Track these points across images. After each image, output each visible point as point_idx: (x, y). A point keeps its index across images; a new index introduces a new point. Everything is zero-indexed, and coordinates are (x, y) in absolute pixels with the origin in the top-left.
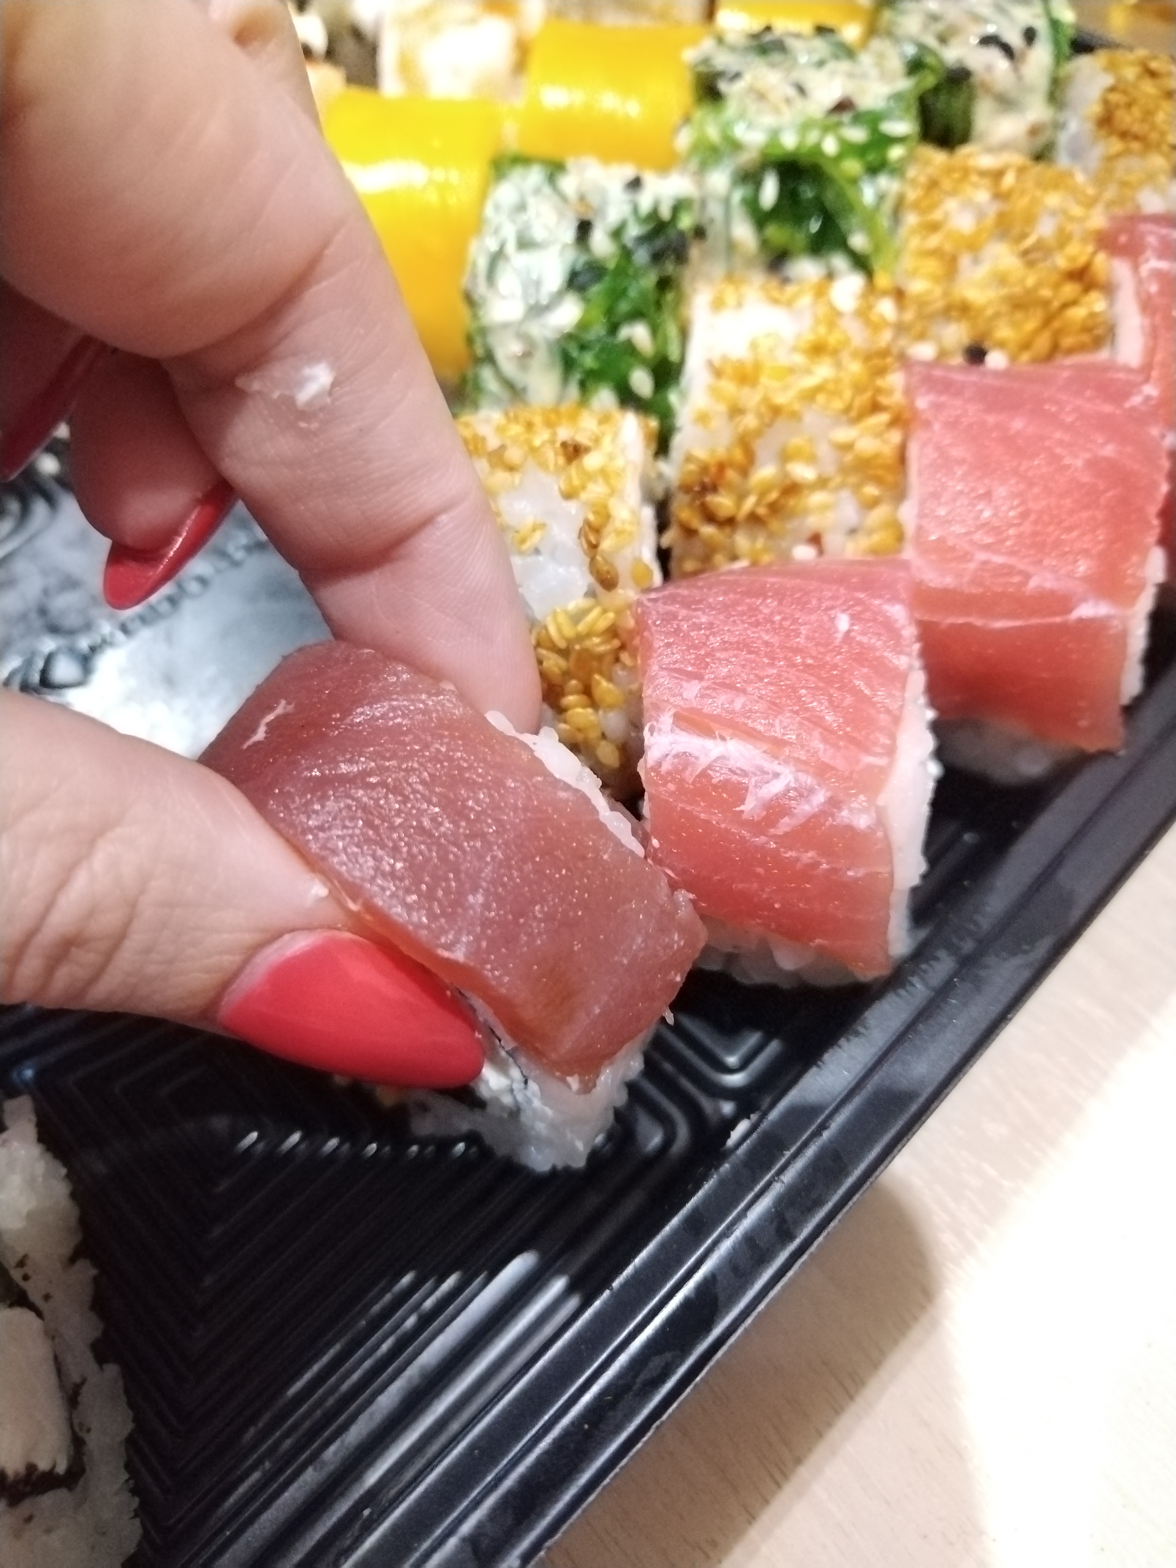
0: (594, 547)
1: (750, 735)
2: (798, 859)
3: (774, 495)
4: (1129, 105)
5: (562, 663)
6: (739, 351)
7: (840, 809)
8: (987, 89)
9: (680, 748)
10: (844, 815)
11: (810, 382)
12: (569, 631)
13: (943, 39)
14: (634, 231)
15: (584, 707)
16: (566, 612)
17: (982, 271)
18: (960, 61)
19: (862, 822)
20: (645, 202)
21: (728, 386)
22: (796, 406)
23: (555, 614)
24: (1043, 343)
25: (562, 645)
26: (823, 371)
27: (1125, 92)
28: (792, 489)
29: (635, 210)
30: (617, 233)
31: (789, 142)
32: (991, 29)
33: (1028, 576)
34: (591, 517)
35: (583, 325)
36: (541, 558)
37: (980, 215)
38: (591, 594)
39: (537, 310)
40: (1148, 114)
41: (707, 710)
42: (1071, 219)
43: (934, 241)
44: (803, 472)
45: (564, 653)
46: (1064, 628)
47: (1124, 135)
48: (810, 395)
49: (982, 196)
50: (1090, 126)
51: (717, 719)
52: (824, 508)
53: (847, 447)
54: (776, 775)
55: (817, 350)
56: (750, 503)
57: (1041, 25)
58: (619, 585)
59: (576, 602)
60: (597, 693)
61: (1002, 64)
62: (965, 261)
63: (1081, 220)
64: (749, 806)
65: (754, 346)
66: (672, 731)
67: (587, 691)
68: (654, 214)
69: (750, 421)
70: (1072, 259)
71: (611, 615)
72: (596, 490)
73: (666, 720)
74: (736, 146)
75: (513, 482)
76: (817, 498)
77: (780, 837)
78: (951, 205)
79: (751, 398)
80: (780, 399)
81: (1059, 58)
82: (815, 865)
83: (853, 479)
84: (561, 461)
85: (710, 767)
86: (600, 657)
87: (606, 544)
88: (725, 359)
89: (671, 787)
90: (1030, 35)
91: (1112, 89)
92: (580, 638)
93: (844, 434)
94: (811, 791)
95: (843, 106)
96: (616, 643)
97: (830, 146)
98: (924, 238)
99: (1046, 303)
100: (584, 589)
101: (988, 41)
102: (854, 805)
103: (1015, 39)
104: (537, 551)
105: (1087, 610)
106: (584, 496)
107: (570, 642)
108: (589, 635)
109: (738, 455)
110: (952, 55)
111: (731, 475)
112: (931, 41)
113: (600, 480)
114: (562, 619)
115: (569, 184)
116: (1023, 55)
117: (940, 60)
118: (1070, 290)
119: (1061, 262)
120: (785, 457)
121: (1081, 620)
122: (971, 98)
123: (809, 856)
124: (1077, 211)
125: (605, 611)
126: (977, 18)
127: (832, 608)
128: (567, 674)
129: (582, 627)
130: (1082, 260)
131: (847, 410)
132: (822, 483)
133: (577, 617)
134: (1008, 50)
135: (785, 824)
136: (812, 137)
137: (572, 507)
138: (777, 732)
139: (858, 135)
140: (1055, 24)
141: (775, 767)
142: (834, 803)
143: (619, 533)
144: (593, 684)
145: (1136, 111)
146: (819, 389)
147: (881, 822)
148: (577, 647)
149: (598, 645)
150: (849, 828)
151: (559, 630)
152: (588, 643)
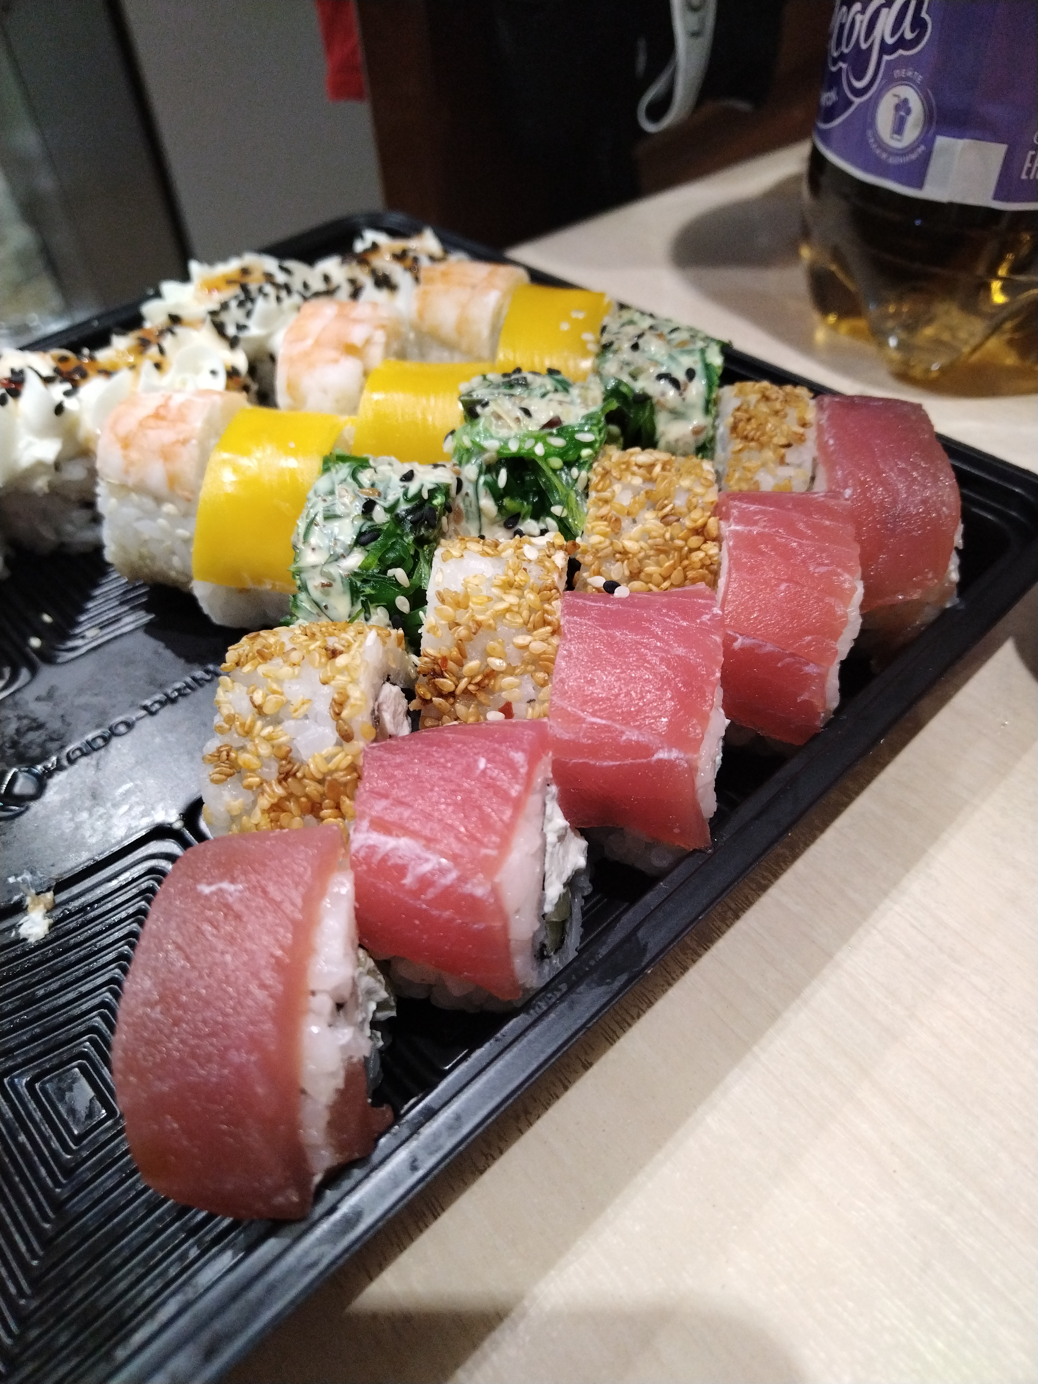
0: (338, 714)
1: (414, 834)
2: (440, 916)
3: (479, 678)
4: (749, 420)
5: (319, 788)
6: (457, 587)
7: (466, 883)
8: (663, 407)
9: (371, 842)
10: (468, 888)
11: (501, 606)
12: (324, 768)
13: (634, 377)
14: (403, 507)
15: (336, 818)
16: (321, 756)
17: (636, 530)
18: (643, 389)
19: (480, 892)
20: (413, 488)
21: (449, 610)
22: (491, 622)
23: (314, 757)
24: (677, 575)
25: (319, 776)
26: (511, 599)
27: (746, 411)
28: (491, 674)
29: (405, 494)
30: (390, 510)
31: (513, 447)
32: (663, 370)
33: (623, 732)
34: (336, 696)
35: (364, 567)
36: (307, 722)
37: (636, 493)
38: (338, 744)
39: (336, 558)
40: (761, 426)
41: (387, 818)
42: (696, 495)
43: (604, 510)
44: (497, 663)
45: (321, 782)
46: (649, 766)
47: (746, 438)
48: (501, 615)
49: (637, 481)
50: (728, 431)
51: (393, 823)
52: (512, 686)
53: (525, 647)
54: (427, 860)
55: (509, 585)
56: (463, 683)
57: (699, 368)
58: (355, 738)
59: (329, 749)
60: (343, 808)
61: (672, 392)
62: (626, 522)
63: (702, 496)
64: (408, 881)
65: (466, 584)
66: (368, 831)
67: (338, 807)
68: (419, 495)
69: (462, 632)
70: (695, 521)
71: (350, 757)
72: (341, 679)
73: (365, 824)
74: (483, 450)
75: (294, 672)
76: (508, 680)
77: (430, 901)
78: (617, 487)
79: (463, 617)
80: (480, 617)
81: (710, 387)
82: (450, 920)
83: (531, 668)
84: (323, 660)
85: (387, 855)
86: (345, 784)
87: (345, 714)
88: (447, 590)
89: (364, 867)
90: (691, 374)
91: (738, 409)
92: (331, 772)
93: (522, 640)
94: (449, 871)
95: (553, 423)
96: (355, 775)
97: (539, 450)
98: (599, 508)
99: (680, 549)
100: (334, 742)
101: (660, 377)
102: (475, 881)
103: (680, 376)
104: (306, 717)
105: (662, 755)
106: (333, 683)
107: (325, 775)
108: (337, 770)
109: (455, 653)
110: (639, 386)
111: (451, 665)
112: (626, 379)
113: (346, 673)
114: (318, 760)
115: (365, 477)
116: (686, 386)
117: (632, 390)
118: (695, 541)
119: (688, 523)
120: (487, 654)
121: (660, 761)
122: (653, 412)
123: (447, 914)
124: (699, 490)
125: (347, 755)
126: (656, 363)
127: (478, 754)
128: (323, 796)
129: (331, 766)
130: (700, 522)
131: (526, 623)
132: (510, 671)
133: (328, 759)
134: (675, 383)
135: (431, 893)
136: (528, 444)
137: (326, 689)
138: (427, 832)
139: (559, 442)
140: (707, 366)
141: (428, 855)
142: (462, 879)
143: (353, 706)
144: (341, 802)
145: (754, 423)
146: (508, 610)
147: (495, 891)
148: (329, 778)
149: (342, 777)
150: (472, 896)
151: (316, 766)
152: (336, 776)
